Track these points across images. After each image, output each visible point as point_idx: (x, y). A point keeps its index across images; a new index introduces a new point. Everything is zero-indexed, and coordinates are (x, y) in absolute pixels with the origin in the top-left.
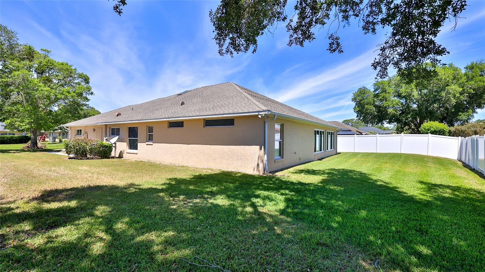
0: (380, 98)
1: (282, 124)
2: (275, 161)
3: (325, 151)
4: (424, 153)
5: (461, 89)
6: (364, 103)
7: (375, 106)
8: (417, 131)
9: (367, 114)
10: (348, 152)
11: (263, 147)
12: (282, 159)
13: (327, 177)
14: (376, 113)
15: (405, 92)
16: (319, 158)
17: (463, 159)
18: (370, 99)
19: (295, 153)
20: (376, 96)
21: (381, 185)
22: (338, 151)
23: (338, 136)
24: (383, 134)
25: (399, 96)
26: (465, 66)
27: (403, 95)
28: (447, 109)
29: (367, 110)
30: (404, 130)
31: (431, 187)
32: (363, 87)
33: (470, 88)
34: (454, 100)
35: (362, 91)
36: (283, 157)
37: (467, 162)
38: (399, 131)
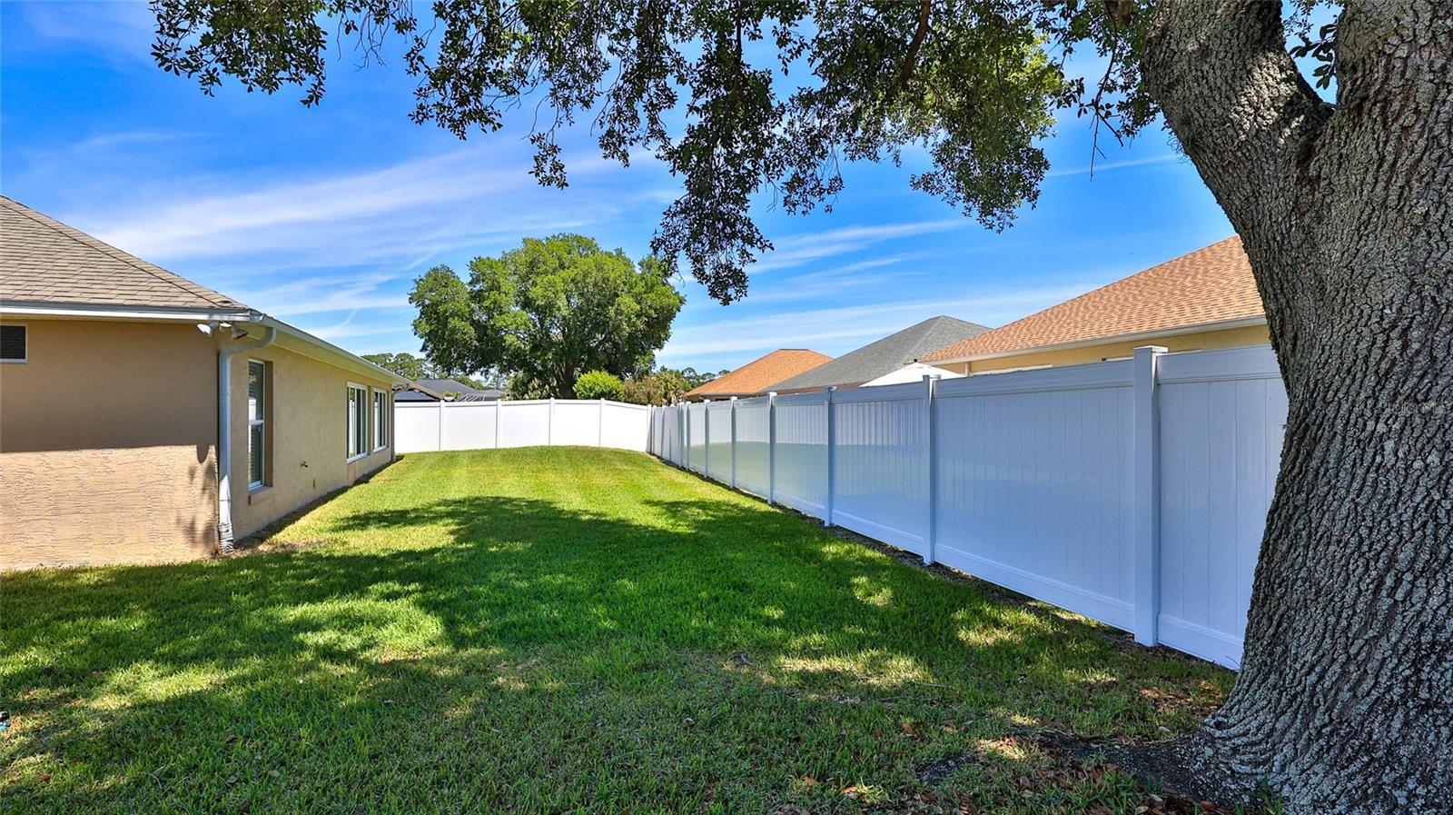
0: (487, 303)
1: (266, 362)
2: (249, 497)
3: (369, 454)
4: (592, 442)
5: (638, 307)
6: (446, 311)
7: (473, 323)
8: (566, 391)
9: (453, 342)
10: (426, 450)
11: (213, 449)
12: (268, 491)
13: (458, 524)
14: (475, 343)
15: (544, 296)
16: (358, 475)
17: (657, 450)
18: (462, 303)
19: (304, 465)
20: (477, 297)
21: (590, 520)
22: (398, 450)
23: (396, 404)
24: (478, 400)
25: (527, 304)
26: (640, 259)
27: (538, 303)
28: (615, 345)
29: (453, 331)
30: (528, 389)
31: (673, 508)
32: (443, 266)
33: (650, 307)
34: (628, 330)
35: (440, 278)
36: (268, 484)
37: (666, 456)
38: (520, 392)
